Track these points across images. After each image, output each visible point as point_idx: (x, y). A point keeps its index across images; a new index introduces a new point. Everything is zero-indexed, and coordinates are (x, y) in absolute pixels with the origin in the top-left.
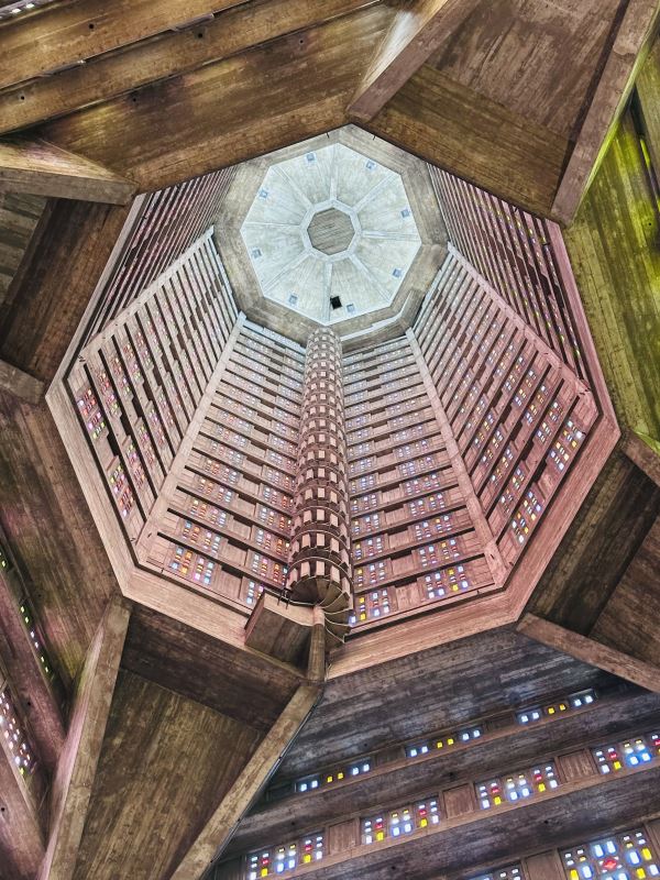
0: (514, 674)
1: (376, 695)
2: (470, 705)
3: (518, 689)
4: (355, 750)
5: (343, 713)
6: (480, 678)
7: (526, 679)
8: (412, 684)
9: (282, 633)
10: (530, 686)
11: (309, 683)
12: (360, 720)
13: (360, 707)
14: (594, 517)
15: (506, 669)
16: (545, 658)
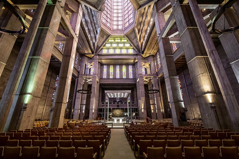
6: (97, 23)
8: (97, 19)
11: (98, 11)
13: (96, 14)
15: (98, 25)
16: (98, 28)
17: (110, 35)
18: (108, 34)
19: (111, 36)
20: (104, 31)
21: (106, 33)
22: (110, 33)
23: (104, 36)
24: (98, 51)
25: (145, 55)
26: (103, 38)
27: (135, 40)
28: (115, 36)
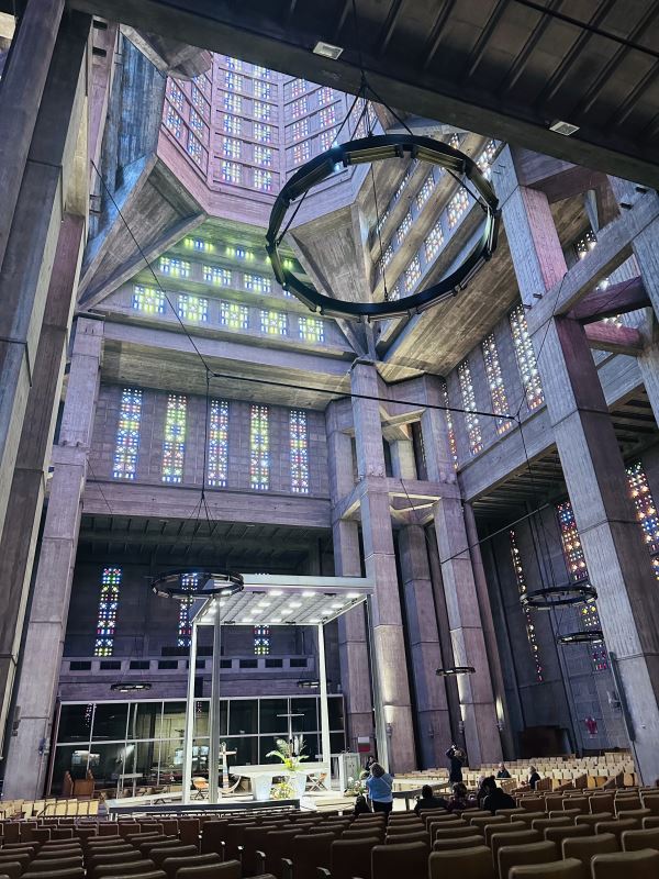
0: (134, 142)
1: (149, 91)
2: (128, 120)
3: (127, 139)
4: (127, 67)
5: (147, 73)
6: (138, 130)
7: (130, 144)
8: (148, 107)
9: (195, 68)
10: (126, 143)
11: (168, 69)
12: (140, 78)
13: (146, 82)
14: (184, 194)
15: (138, 140)
16: (136, 154)
17: (202, 211)
18: (191, 203)
19: (201, 217)
20: (170, 180)
21: (177, 194)
22: (199, 200)
23: (156, 207)
24: (102, 294)
25: (396, 371)
26: (151, 216)
27: (343, 272)
28: (227, 225)
